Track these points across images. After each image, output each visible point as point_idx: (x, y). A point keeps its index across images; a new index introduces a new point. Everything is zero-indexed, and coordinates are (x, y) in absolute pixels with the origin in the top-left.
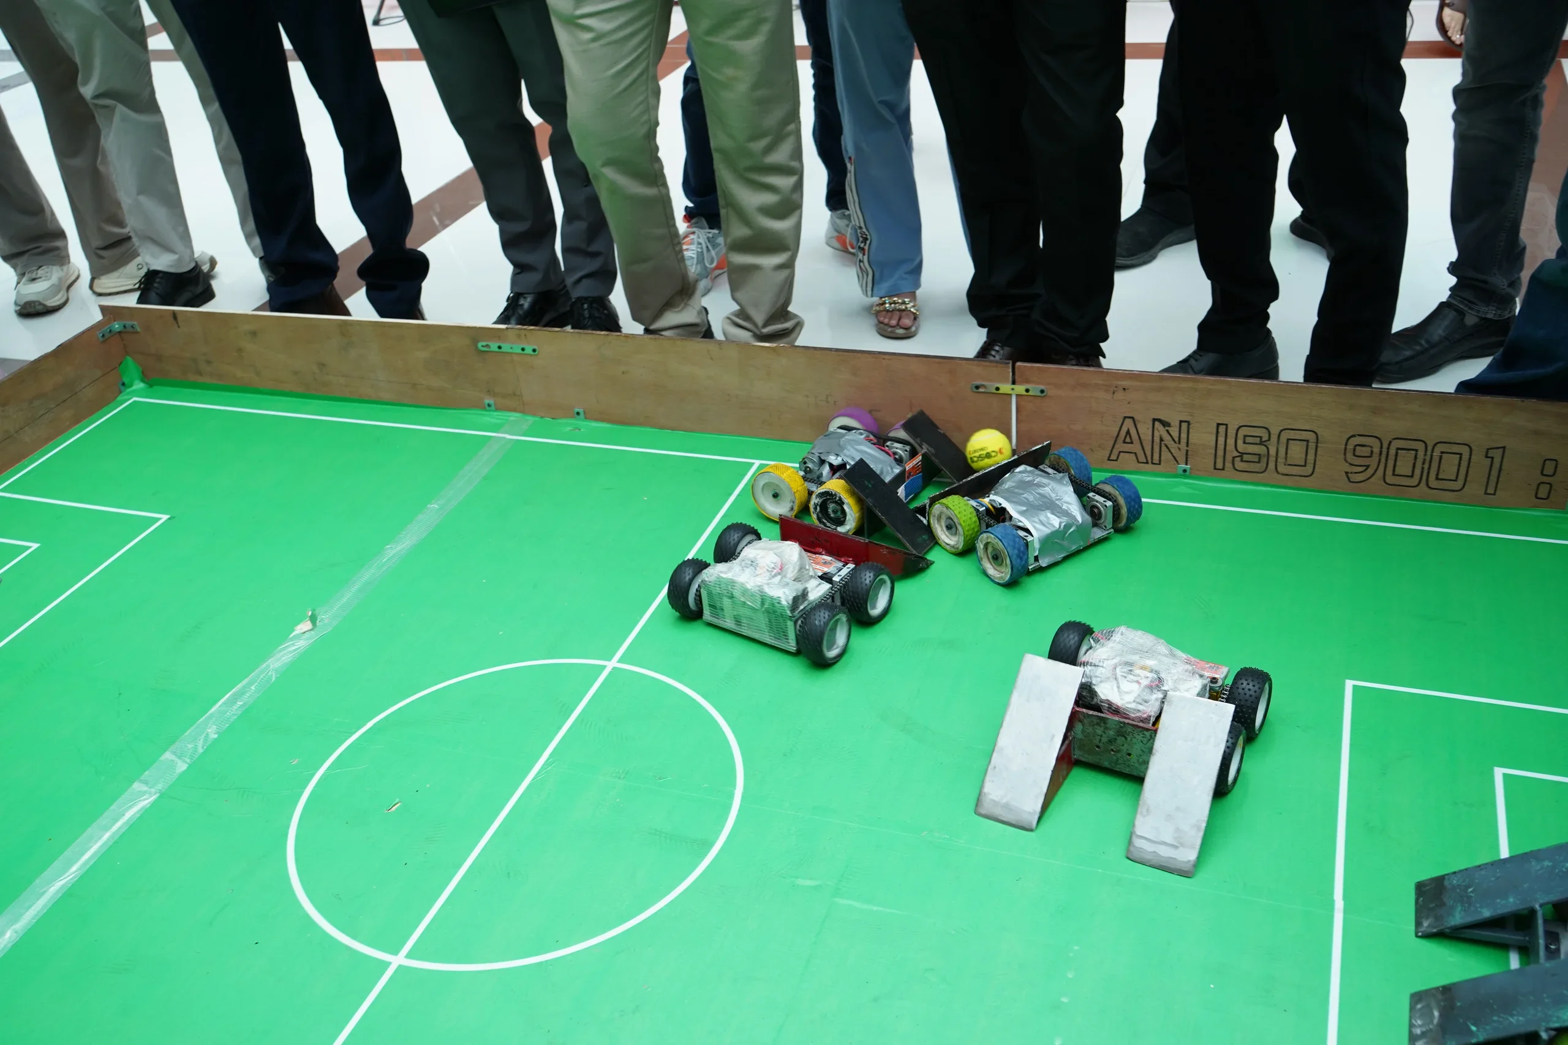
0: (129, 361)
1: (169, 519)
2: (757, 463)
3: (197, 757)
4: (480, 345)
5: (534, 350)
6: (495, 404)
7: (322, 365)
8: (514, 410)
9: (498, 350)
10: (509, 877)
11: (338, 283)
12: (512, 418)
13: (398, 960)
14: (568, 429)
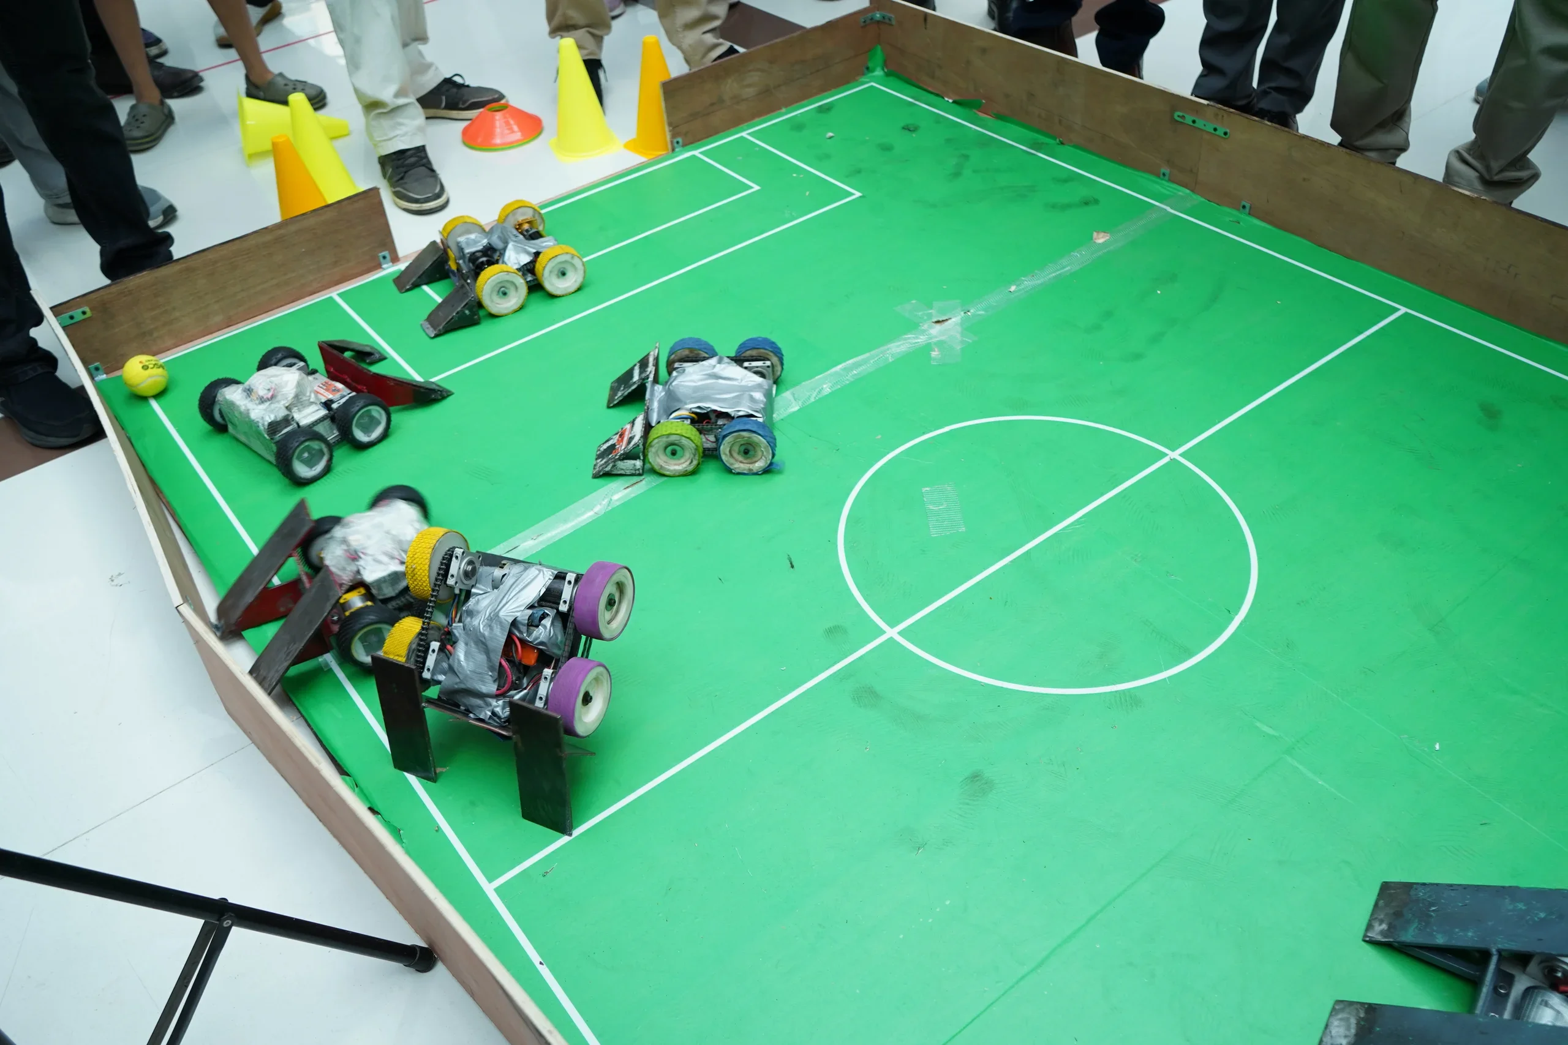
0: (879, 49)
1: (860, 197)
2: (1403, 310)
3: (808, 403)
4: (1177, 113)
5: (1225, 134)
6: (1170, 174)
7: (1031, 95)
8: (1185, 186)
9: (1191, 124)
10: (1005, 605)
11: (1076, 20)
12: (1180, 193)
13: (892, 633)
14: (1227, 219)
